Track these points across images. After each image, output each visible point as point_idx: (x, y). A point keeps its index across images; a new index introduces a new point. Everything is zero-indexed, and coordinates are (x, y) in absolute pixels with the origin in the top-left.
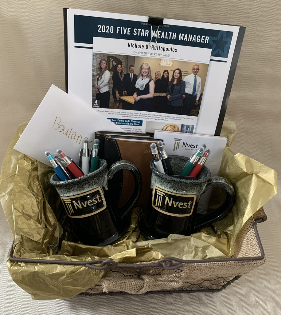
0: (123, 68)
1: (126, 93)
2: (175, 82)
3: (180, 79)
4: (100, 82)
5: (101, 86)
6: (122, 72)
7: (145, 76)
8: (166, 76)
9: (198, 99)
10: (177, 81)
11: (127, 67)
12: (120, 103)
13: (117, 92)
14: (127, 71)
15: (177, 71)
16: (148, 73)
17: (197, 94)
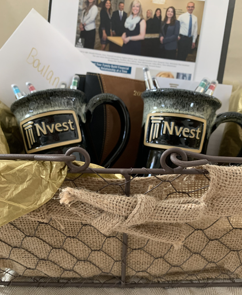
0: (112, 5)
1: (114, 33)
2: (169, 22)
3: (174, 18)
4: (86, 18)
5: (87, 22)
6: (110, 9)
7: (135, 14)
8: (158, 15)
9: (194, 41)
10: (171, 20)
11: (116, 4)
12: (106, 45)
13: (104, 32)
14: (116, 8)
15: (171, 10)
16: (139, 12)
17: (193, 36)
